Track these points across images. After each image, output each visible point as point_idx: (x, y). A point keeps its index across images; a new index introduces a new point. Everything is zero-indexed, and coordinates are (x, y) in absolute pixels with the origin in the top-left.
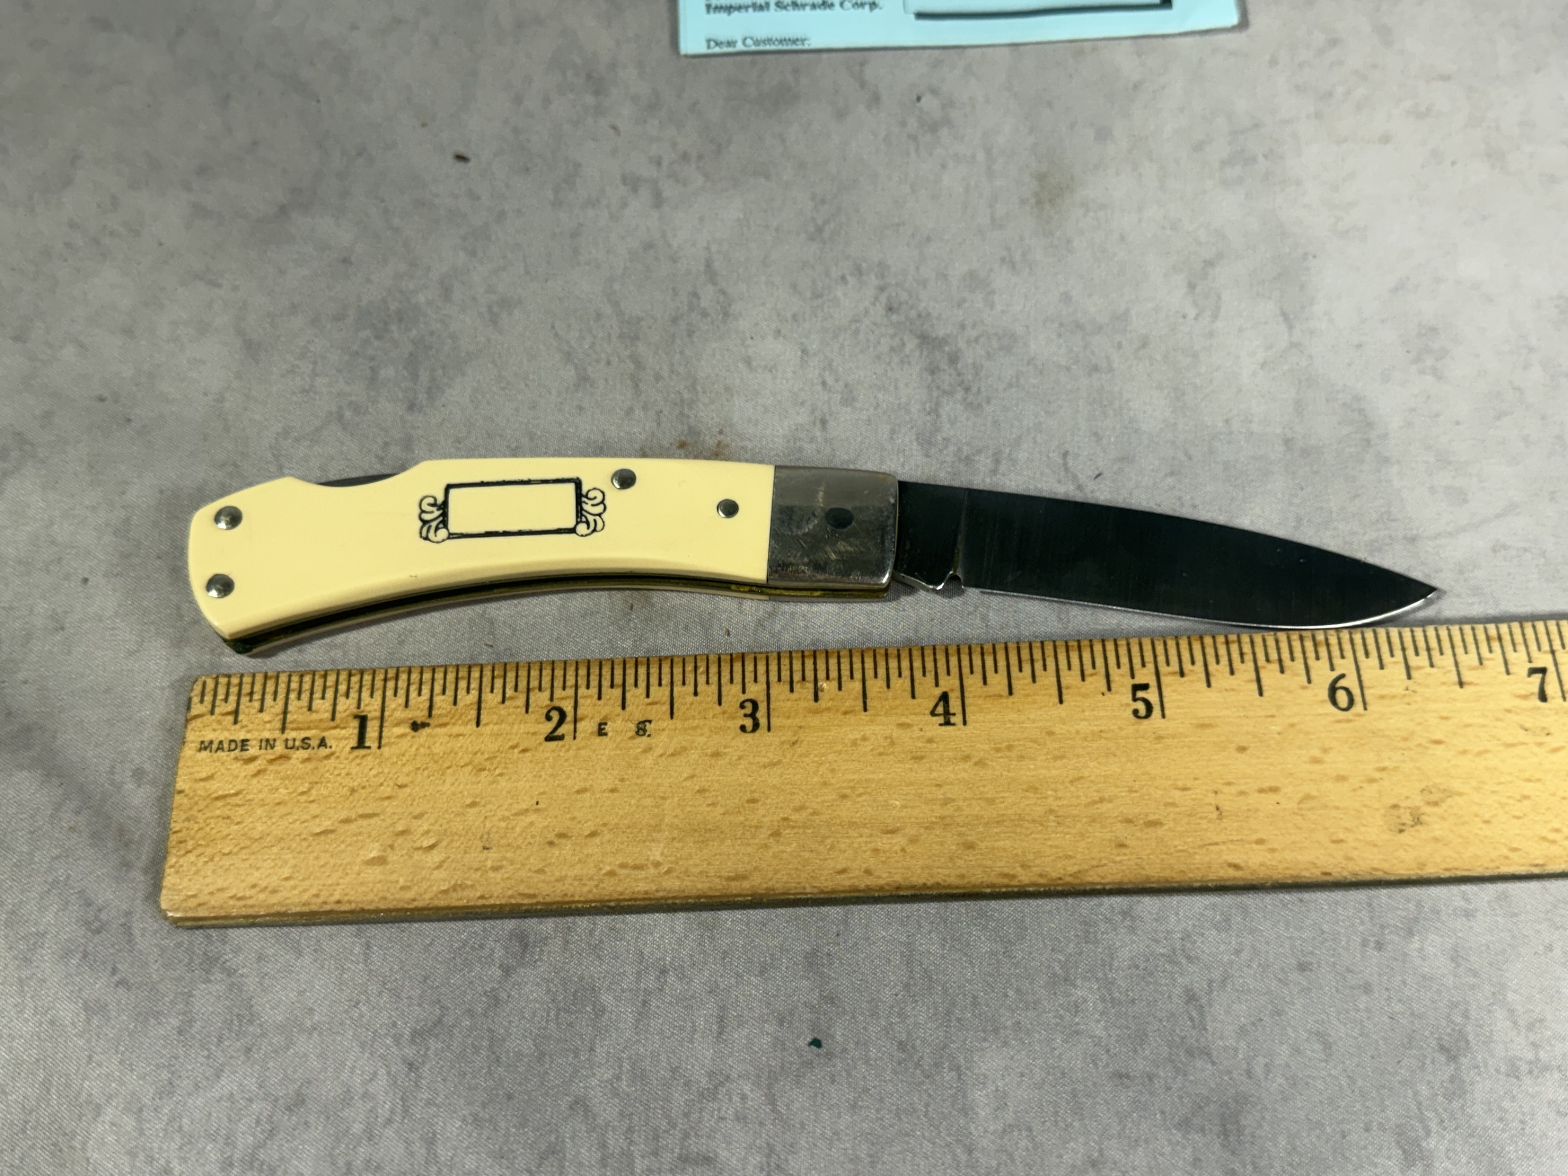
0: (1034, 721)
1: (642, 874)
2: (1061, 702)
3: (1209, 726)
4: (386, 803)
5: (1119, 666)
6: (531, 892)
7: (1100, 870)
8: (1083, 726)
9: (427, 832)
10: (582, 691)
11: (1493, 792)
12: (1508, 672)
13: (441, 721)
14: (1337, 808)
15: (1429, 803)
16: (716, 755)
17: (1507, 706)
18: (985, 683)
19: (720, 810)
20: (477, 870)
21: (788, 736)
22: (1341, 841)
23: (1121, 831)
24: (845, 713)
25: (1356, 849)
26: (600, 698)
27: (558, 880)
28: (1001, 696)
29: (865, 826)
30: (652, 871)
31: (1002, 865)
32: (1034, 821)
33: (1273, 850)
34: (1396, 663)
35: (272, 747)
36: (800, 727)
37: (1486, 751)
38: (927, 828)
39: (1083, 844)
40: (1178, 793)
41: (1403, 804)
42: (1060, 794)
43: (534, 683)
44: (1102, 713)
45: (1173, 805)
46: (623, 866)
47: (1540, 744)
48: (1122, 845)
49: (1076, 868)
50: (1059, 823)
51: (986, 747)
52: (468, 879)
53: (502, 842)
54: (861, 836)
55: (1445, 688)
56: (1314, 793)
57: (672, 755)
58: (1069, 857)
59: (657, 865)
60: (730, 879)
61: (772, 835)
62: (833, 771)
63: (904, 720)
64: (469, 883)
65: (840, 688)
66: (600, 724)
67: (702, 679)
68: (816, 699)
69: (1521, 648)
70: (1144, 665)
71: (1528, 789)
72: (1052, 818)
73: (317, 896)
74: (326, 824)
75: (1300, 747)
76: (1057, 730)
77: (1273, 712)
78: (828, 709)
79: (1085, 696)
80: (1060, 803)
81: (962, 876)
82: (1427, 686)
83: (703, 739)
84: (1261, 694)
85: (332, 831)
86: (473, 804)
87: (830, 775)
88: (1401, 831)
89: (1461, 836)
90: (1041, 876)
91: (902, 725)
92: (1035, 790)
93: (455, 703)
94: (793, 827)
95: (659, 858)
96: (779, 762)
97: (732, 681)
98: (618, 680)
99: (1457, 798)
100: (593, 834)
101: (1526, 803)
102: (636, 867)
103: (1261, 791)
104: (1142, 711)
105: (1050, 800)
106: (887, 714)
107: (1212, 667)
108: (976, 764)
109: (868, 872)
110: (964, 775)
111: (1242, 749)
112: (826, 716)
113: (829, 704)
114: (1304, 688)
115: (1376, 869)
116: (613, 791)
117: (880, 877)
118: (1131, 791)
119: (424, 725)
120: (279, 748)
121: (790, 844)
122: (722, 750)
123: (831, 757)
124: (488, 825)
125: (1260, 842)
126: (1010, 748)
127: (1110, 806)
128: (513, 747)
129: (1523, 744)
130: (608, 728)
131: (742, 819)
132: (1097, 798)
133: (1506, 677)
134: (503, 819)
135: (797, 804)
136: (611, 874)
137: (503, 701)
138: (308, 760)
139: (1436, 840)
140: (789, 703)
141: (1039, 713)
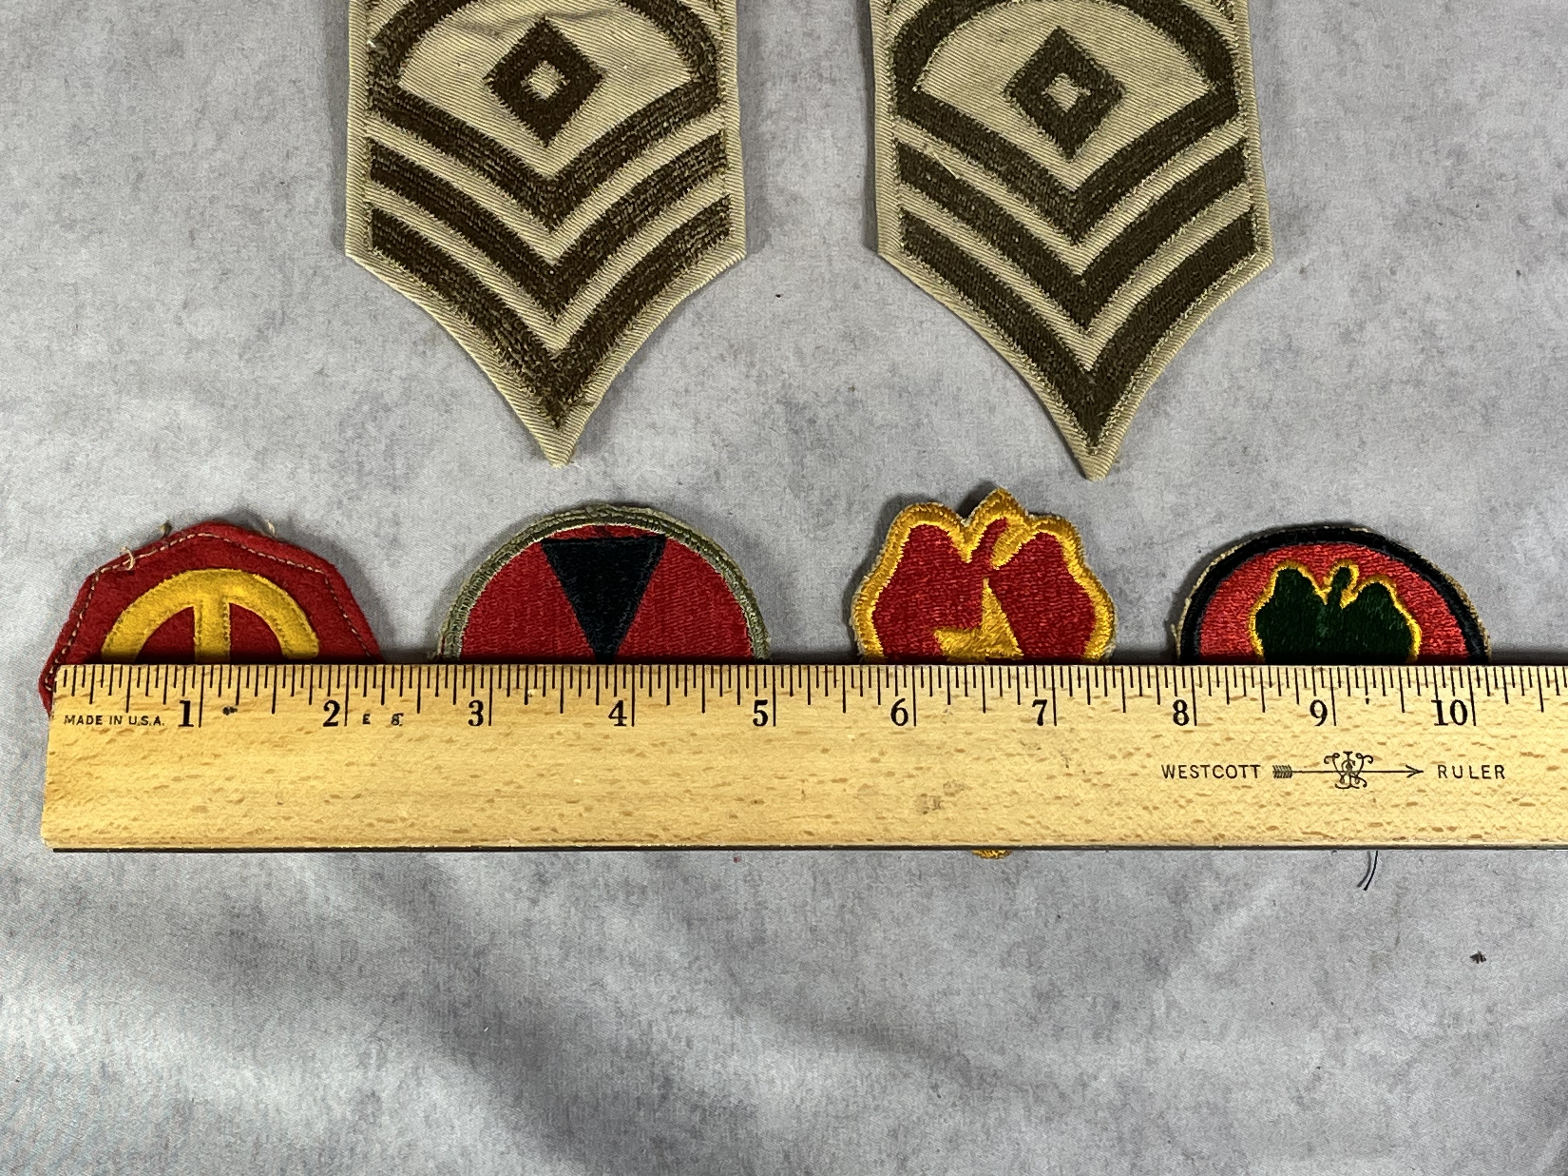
0: (683, 724)
1: (393, 826)
2: (703, 711)
3: (806, 733)
4: (206, 767)
5: (747, 686)
6: (313, 836)
7: (716, 833)
8: (717, 730)
9: (237, 790)
10: (352, 689)
11: (993, 788)
12: (1019, 703)
13: (246, 708)
14: (884, 795)
15: (947, 794)
16: (450, 741)
17: (1014, 727)
18: (650, 695)
19: (450, 782)
20: (273, 819)
21: (503, 729)
22: (883, 818)
23: (735, 807)
24: (547, 714)
25: (892, 824)
26: (365, 695)
27: (331, 829)
28: (661, 706)
29: (554, 797)
30: (400, 824)
31: (650, 829)
32: (675, 798)
33: (836, 823)
34: (942, 692)
35: (120, 723)
36: (513, 723)
37: (994, 759)
38: (599, 800)
39: (706, 816)
40: (776, 781)
41: (929, 794)
42: (695, 778)
43: (316, 682)
44: (732, 721)
45: (773, 789)
46: (379, 820)
47: (1031, 755)
48: (734, 817)
49: (701, 832)
50: (692, 800)
51: (647, 743)
52: (268, 825)
53: (292, 799)
54: (551, 804)
55: (972, 712)
56: (871, 784)
57: (418, 740)
58: (696, 824)
59: (403, 820)
60: (455, 832)
61: (488, 801)
62: (535, 756)
63: (589, 721)
64: (267, 828)
65: (544, 695)
66: (365, 715)
67: (442, 683)
68: (526, 702)
69: (1032, 685)
70: (765, 686)
71: (1018, 787)
72: (688, 795)
73: (157, 833)
74: (162, 780)
75: (866, 751)
76: (698, 732)
77: (851, 724)
78: (534, 711)
79: (720, 707)
80: (695, 785)
81: (620, 835)
82: (961, 710)
83: (441, 730)
84: (844, 711)
85: (167, 787)
86: (270, 771)
87: (531, 759)
88: (925, 813)
89: (966, 818)
90: (676, 836)
91: (587, 725)
92: (678, 775)
93: (256, 694)
94: (503, 797)
95: (405, 814)
96: (496, 749)
97: (464, 686)
98: (379, 682)
99: (967, 792)
100: (358, 796)
101: (1015, 796)
102: (388, 821)
103: (834, 781)
104: (760, 721)
105: (688, 783)
106: (576, 715)
107: (813, 689)
108: (638, 755)
109: (555, 830)
110: (629, 763)
111: (825, 751)
112: (533, 716)
113: (536, 707)
114: (875, 708)
115: (904, 838)
116: (373, 765)
117: (563, 834)
118: (745, 778)
119: (233, 710)
120: (125, 723)
121: (500, 808)
122: (454, 738)
123: (534, 746)
124: (281, 787)
125: (828, 817)
126: (663, 744)
127: (729, 788)
128: (301, 730)
129: (1019, 754)
130: (370, 719)
131: (465, 789)
132: (720, 782)
133: (1016, 706)
134: (292, 783)
135: (508, 779)
136: (371, 825)
137: (292, 695)
138: (147, 733)
139: (948, 819)
140: (506, 705)
141: (688, 719)
